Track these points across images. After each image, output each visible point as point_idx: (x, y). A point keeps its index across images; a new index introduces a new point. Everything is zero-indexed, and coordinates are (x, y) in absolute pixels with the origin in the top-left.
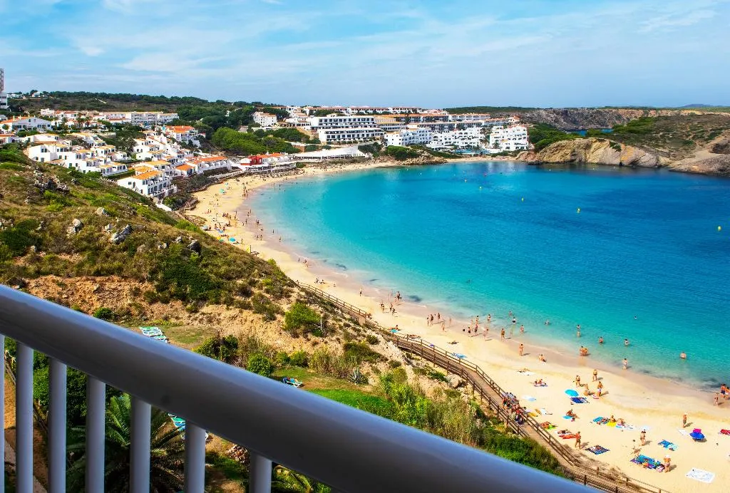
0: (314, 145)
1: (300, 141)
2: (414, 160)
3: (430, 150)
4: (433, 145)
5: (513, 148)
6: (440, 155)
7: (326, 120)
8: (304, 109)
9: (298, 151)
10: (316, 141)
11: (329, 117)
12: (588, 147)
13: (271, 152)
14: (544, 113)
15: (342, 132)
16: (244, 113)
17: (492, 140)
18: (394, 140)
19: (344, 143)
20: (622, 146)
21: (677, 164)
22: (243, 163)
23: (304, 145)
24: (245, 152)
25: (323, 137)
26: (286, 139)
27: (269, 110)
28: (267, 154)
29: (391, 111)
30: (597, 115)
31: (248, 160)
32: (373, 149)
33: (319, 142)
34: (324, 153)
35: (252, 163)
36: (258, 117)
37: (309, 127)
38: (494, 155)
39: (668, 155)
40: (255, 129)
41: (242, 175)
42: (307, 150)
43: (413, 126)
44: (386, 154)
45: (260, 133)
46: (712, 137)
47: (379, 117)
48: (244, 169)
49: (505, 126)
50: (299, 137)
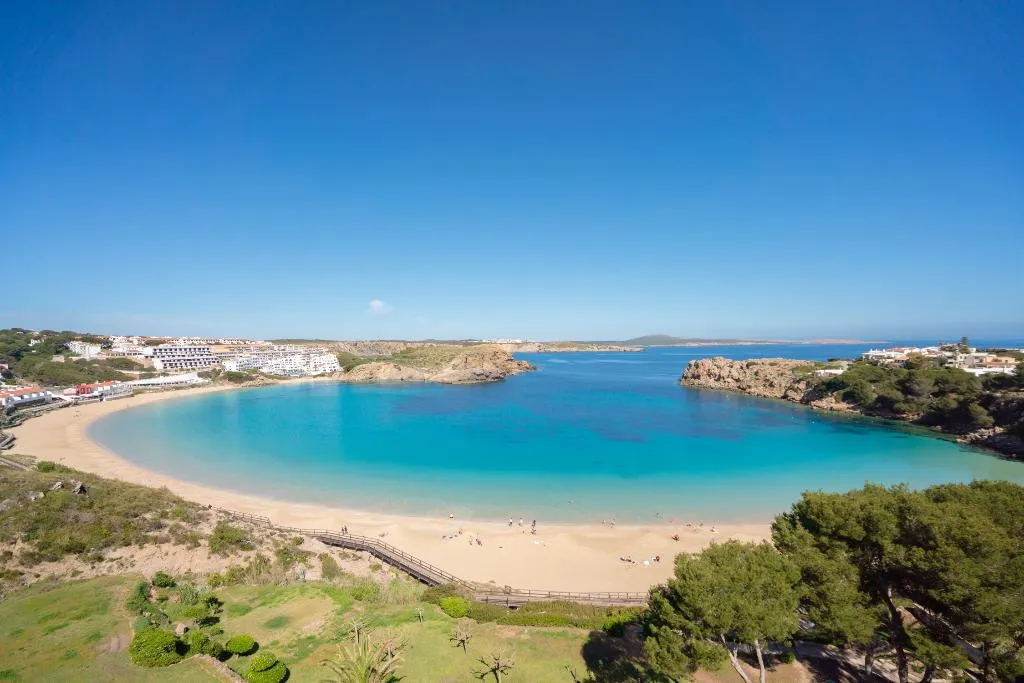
0: (150, 372)
1: (131, 369)
2: (251, 382)
3: (262, 374)
4: (265, 370)
5: (328, 371)
6: (272, 377)
7: (160, 350)
8: (131, 339)
9: (131, 379)
10: (153, 369)
11: (161, 346)
12: (379, 368)
13: (100, 381)
14: (341, 344)
15: (179, 360)
16: (58, 343)
17: (312, 364)
18: (231, 366)
19: (182, 370)
20: (401, 367)
21: (433, 378)
22: (68, 394)
23: (138, 373)
24: (67, 382)
25: (158, 364)
26: (116, 369)
27: (90, 340)
28: (97, 383)
29: (222, 341)
30: (376, 345)
31: (74, 390)
32: (213, 376)
33: (155, 370)
34: (162, 380)
35: (78, 393)
36: (76, 346)
37: (142, 357)
38: (315, 377)
39: (428, 372)
40: (75, 359)
41: (67, 406)
42: (142, 377)
43: (246, 354)
44: (224, 378)
45: (83, 362)
46: (451, 360)
47: (213, 347)
48: (68, 399)
49: (321, 353)
50: (129, 365)
